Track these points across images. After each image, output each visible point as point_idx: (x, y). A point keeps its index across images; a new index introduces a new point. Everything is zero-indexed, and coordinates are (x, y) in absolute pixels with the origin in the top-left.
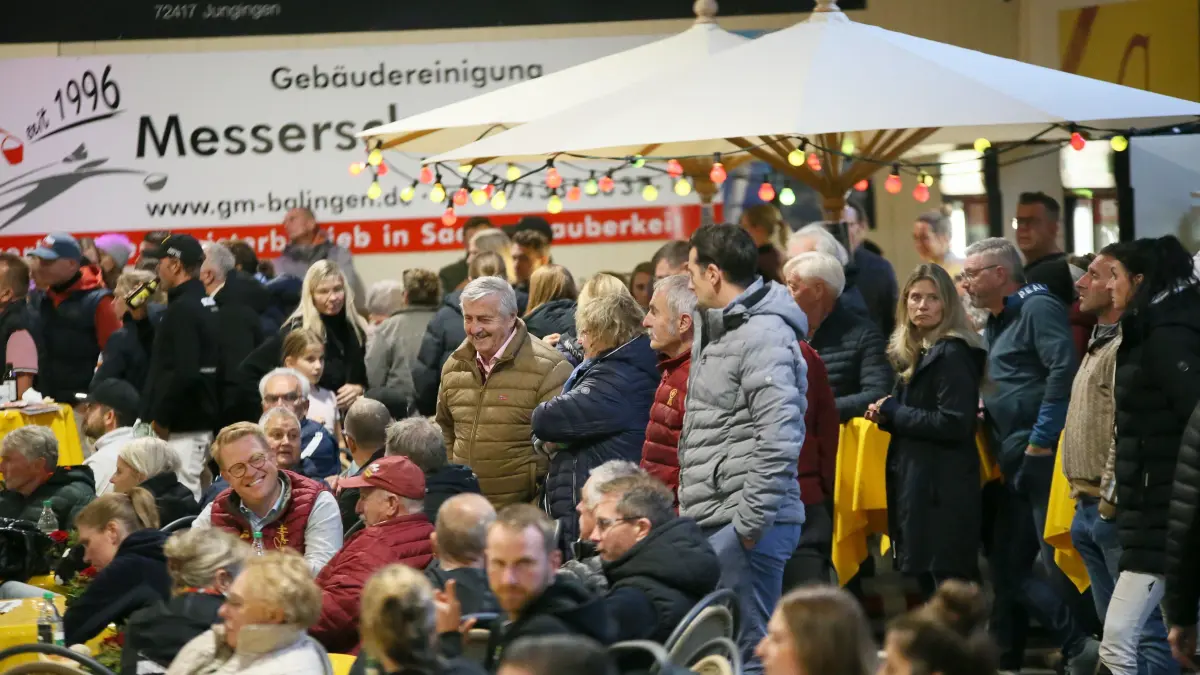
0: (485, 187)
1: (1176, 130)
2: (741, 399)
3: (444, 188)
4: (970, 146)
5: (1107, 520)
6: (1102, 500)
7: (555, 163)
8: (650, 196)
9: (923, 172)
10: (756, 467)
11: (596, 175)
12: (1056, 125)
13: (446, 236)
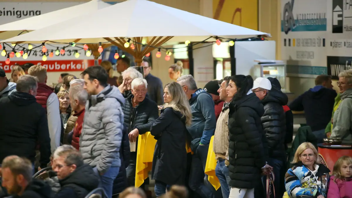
0: (20, 51)
1: (250, 39)
2: (102, 126)
3: (6, 52)
4: (183, 43)
5: (227, 167)
6: (226, 160)
7: (45, 44)
8: (77, 56)
9: (168, 51)
10: (106, 149)
11: (59, 49)
12: (211, 37)
13: (6, 68)
